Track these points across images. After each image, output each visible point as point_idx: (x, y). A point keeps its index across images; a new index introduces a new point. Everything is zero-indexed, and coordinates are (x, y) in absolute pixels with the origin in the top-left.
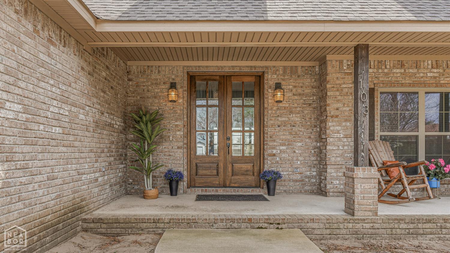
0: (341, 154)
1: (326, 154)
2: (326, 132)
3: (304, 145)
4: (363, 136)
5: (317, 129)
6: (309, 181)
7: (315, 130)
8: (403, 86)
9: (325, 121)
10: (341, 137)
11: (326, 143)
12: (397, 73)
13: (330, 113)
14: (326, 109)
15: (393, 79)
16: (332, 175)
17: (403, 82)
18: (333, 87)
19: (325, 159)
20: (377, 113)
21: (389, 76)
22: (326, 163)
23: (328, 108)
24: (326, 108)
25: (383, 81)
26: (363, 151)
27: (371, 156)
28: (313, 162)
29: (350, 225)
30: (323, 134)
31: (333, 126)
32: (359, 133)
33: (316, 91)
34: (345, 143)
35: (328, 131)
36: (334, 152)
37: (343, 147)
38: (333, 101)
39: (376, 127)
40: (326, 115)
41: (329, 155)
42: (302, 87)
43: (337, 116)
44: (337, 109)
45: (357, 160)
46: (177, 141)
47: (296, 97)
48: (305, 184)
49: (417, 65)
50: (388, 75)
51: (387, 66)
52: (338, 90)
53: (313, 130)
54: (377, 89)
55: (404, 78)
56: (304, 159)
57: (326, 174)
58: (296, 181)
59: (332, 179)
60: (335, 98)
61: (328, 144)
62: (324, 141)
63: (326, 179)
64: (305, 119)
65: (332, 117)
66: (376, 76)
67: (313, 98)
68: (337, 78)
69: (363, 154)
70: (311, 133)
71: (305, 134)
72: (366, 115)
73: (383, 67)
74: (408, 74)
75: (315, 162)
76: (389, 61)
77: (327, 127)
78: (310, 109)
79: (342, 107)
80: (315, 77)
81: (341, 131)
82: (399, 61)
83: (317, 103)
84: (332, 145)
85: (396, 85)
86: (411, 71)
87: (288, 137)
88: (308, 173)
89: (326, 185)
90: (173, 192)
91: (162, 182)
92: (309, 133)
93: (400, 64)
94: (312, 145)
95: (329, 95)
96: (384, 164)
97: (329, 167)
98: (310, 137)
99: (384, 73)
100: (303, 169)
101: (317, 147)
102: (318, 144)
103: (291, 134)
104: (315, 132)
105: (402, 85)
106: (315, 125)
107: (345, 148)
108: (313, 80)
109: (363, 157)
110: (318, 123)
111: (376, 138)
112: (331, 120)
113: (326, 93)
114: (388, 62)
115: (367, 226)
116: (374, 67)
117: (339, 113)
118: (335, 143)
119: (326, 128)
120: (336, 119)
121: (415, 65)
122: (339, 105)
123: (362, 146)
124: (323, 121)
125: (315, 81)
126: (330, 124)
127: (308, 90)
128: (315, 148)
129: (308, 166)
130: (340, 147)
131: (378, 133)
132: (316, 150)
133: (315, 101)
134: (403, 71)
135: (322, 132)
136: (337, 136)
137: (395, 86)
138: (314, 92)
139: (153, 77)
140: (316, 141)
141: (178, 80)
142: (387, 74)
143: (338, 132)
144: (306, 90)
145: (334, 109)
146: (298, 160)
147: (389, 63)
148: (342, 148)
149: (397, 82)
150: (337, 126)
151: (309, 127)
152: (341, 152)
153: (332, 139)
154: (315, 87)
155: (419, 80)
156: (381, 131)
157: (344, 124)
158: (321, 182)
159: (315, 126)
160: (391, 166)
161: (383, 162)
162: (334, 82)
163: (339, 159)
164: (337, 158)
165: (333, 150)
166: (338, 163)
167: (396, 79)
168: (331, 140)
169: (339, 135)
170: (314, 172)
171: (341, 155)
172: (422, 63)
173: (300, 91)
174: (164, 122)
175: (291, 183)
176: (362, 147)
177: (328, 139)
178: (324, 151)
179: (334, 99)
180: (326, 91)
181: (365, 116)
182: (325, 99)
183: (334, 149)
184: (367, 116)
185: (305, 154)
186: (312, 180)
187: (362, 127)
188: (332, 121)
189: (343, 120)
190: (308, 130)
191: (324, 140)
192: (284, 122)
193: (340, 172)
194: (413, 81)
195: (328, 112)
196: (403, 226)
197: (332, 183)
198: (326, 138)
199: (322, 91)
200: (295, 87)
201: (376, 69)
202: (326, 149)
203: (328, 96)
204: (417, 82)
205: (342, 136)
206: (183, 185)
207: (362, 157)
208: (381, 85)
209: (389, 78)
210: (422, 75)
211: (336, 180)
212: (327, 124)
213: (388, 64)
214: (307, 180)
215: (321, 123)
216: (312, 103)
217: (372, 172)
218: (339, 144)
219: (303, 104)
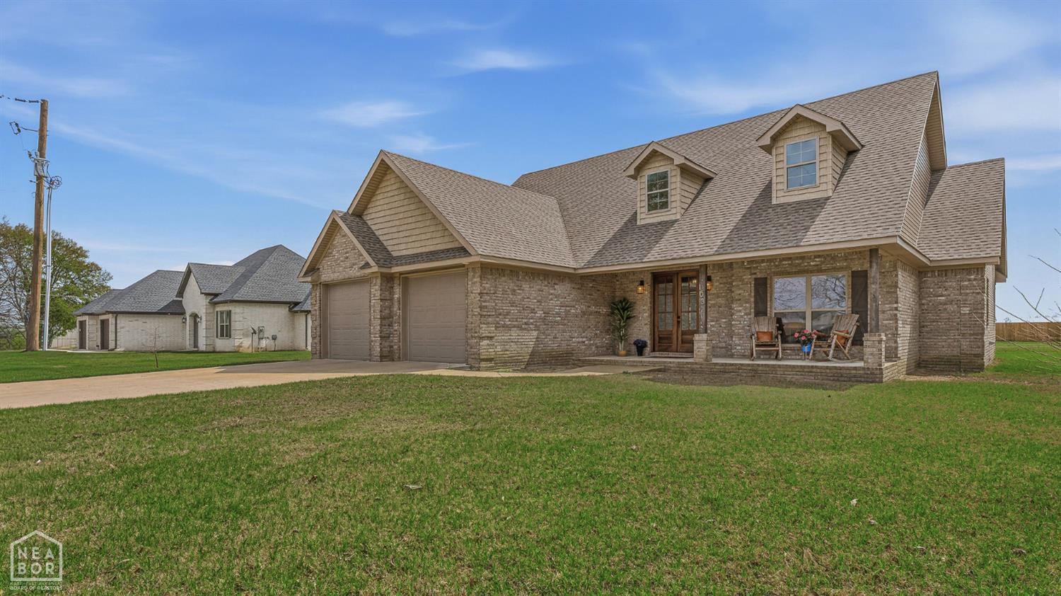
2: (733, 311)
13: (735, 298)
15: (782, 269)
16: (735, 342)
17: (790, 271)
18: (737, 279)
25: (774, 271)
29: (689, 366)
31: (737, 307)
34: (746, 319)
36: (737, 326)
37: (744, 322)
39: (768, 306)
40: (733, 299)
42: (726, 277)
43: (740, 300)
44: (740, 295)
46: (644, 319)
47: (722, 285)
49: (801, 257)
52: (740, 281)
54: (770, 278)
55: (791, 268)
56: (727, 331)
58: (722, 348)
59: (735, 345)
65: (736, 301)
68: (739, 272)
71: (728, 313)
74: (794, 264)
79: (743, 293)
81: (742, 310)
84: (736, 321)
86: (797, 261)
87: (717, 315)
90: (640, 353)
91: (634, 348)
95: (734, 284)
99: (776, 265)
103: (718, 313)
111: (768, 315)
115: (698, 366)
120: (739, 302)
122: (741, 291)
126: (734, 306)
130: (742, 322)
131: (770, 311)
134: (790, 262)
139: (631, 277)
141: (645, 279)
143: (740, 311)
144: (729, 279)
145: (737, 295)
146: (723, 332)
150: (739, 307)
153: (736, 316)
155: (803, 268)
157: (744, 305)
162: (737, 275)
166: (740, 334)
167: (785, 269)
169: (741, 313)
172: (806, 255)
173: (725, 280)
174: (637, 307)
175: (718, 350)
185: (728, 328)
188: (736, 303)
192: (714, 304)
193: (742, 340)
194: (799, 270)
196: (717, 367)
197: (735, 348)
198: (733, 316)
200: (721, 278)
201: (769, 263)
205: (743, 314)
206: (648, 349)
208: (773, 275)
209: (779, 268)
210: (806, 264)
211: (739, 346)
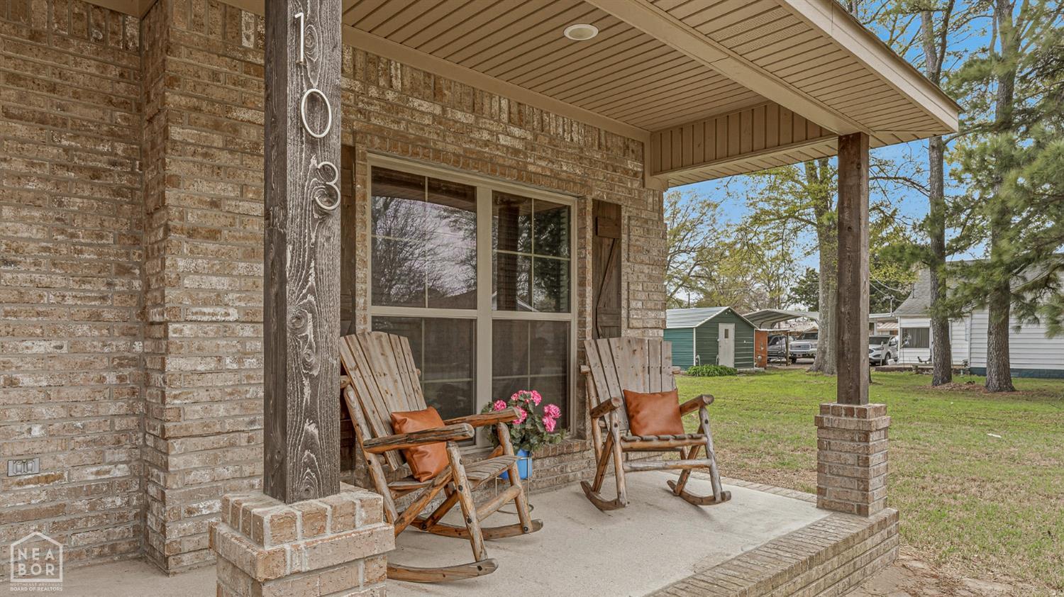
0: (229, 390)
1: (163, 393)
2: (163, 297)
3: (65, 350)
4: (309, 330)
5: (130, 284)
6: (92, 508)
7: (120, 284)
8: (439, 158)
9: (159, 250)
10: (231, 318)
11: (164, 342)
12: (423, 113)
13: (182, 219)
14: (164, 199)
15: (410, 131)
16: (191, 477)
17: (440, 146)
18: (197, 109)
19: (162, 411)
20: (364, 236)
21: (400, 116)
22: (163, 429)
23: (171, 195)
24: (163, 193)
25: (381, 129)
26: (311, 414)
27: (351, 395)
28: (113, 423)
30: (155, 305)
31: (196, 272)
32: (292, 310)
33: (126, 119)
34: (248, 344)
35: (171, 294)
36: (200, 384)
37: (240, 361)
38: (195, 169)
39: (359, 286)
40: (166, 225)
41: (175, 397)
42: (53, 88)
44: (215, 204)
45: (283, 463)
47: (21, 129)
48: (73, 523)
49: (474, 103)
50: (397, 113)
51: (393, 79)
52: (217, 127)
53: (109, 284)
54: (363, 154)
55: (441, 134)
56: (63, 413)
57: (165, 481)
59: (191, 496)
60: (205, 155)
61: (172, 348)
62: (158, 335)
63: (163, 501)
64: (73, 236)
65: (190, 236)
66: (361, 105)
67: (113, 147)
68: (215, 76)
69: (311, 428)
70: (104, 298)
71: (70, 301)
72: (325, 215)
73: (382, 82)
74: (451, 123)
75: (120, 424)
76: (399, 65)
77: (170, 274)
78: (98, 195)
79: (232, 199)
80: (124, 62)
81: (230, 296)
82: (429, 75)
83: (133, 173)
84: (190, 355)
85: (420, 151)
88: (89, 474)
89: (163, 526)
92: (95, 299)
93: (432, 85)
94: (106, 350)
95: (177, 137)
96: (393, 425)
97: (176, 446)
98: (95, 317)
99: (387, 101)
100: (61, 457)
101: (133, 359)
102: (138, 347)
104: (120, 293)
105: (438, 155)
106: (119, 265)
107: (247, 365)
108: (114, 72)
109: (309, 444)
110: (136, 258)
111: (360, 327)
112: (185, 249)
113: (165, 131)
114: (396, 69)
116: (355, 74)
117: (223, 220)
118: (207, 343)
119: (163, 279)
120: (211, 246)
121: (468, 100)
122: (223, 189)
123: (306, 382)
124: (153, 250)
125: (122, 75)
126: (181, 263)
127: (86, 106)
128: (122, 361)
129: (87, 443)
130: (228, 361)
131: (366, 309)
132: (126, 372)
133: (121, 164)
134: (438, 110)
135: (149, 296)
136: (214, 314)
137: (417, 154)
138: (117, 125)
140: (130, 334)
142: (391, 108)
143: (218, 299)
144: (74, 104)
145: (200, 201)
146: (30, 419)
147: (399, 72)
148: (235, 366)
149: (424, 144)
150: (214, 274)
151: (93, 272)
152: (231, 380)
153: (195, 326)
154: (124, 104)
155: (478, 148)
156: (374, 302)
157: (242, 267)
158: (147, 507)
159: (123, 271)
160: (422, 437)
161: (392, 417)
162: (199, 89)
163: (221, 410)
164: (216, 406)
165: (194, 372)
166: (218, 428)
167: (420, 133)
168: (188, 330)
169: (220, 310)
170: (116, 464)
171: (231, 394)
172: (486, 101)
173: (42, 102)
176: (307, 391)
177: (171, 327)
178: (157, 378)
179: (199, 159)
180: (163, 118)
181: (323, 221)
182: (162, 153)
183: (201, 368)
184: (330, 222)
185: (67, 392)
186: (110, 500)
187: (306, 281)
188: (191, 252)
189: (239, 253)
190: (88, 287)
191: (157, 331)
193: (225, 464)
194: (465, 150)
195: (174, 212)
197: (190, 512)
198: (164, 324)
199: (150, 121)
201: (362, 82)
202: (162, 370)
203: (175, 142)
204: (474, 156)
205: (234, 315)
207: (306, 447)
208: (377, 141)
209: (399, 123)
210: (486, 136)
211: (211, 497)
212: (168, 263)
213: (396, 75)
214: (82, 504)
215: (147, 257)
216: (105, 170)
217: (358, 523)
218: (222, 350)
219: (62, 166)
